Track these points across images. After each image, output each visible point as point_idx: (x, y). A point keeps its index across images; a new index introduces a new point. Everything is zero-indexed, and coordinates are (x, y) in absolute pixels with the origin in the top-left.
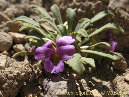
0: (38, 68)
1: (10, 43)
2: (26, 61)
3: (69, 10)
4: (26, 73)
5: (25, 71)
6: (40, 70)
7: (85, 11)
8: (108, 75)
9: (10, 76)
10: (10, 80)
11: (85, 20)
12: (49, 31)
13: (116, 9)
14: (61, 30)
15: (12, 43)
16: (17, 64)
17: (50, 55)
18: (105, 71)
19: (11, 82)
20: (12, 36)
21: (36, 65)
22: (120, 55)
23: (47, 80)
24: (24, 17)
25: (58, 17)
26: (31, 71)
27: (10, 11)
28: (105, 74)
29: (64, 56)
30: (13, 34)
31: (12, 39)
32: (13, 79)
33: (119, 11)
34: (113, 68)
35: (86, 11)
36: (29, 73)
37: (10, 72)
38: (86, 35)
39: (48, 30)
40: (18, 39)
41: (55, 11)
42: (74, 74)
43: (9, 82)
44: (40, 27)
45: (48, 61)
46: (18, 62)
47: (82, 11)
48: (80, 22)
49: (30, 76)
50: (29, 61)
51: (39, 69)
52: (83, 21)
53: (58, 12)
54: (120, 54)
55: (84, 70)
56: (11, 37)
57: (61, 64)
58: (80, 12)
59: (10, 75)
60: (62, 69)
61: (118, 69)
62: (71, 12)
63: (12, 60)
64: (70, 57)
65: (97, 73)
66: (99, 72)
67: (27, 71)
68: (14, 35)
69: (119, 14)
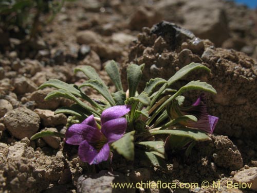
0: (78, 165)
1: (35, 125)
2: (60, 154)
3: (132, 67)
4: (54, 169)
5: (53, 165)
6: (80, 168)
7: (162, 68)
8: (205, 175)
9: (23, 167)
10: (22, 173)
11: (156, 81)
12: (95, 103)
13: (216, 61)
14: (118, 99)
15: (38, 126)
16: (44, 160)
17: (92, 136)
18: (199, 169)
19: (23, 175)
21: (75, 160)
22: (226, 138)
23: (84, 176)
24: (55, 81)
26: (63, 165)
27: (41, 76)
28: (198, 174)
29: (111, 136)
30: (40, 111)
31: (39, 119)
32: (28, 172)
33: (223, 63)
34: (215, 164)
36: (59, 169)
37: (24, 161)
38: (147, 100)
39: (96, 101)
40: (50, 119)
41: (112, 72)
42: (137, 172)
43: (21, 175)
44: (80, 95)
45: (84, 145)
46: (46, 156)
47: (158, 69)
48: (149, 85)
49: (60, 174)
50: (64, 155)
51: (80, 166)
52: (152, 82)
53: (116, 72)
56: (38, 115)
57: (106, 148)
59: (23, 165)
60: (106, 156)
61: (225, 166)
63: (37, 153)
64: (119, 136)
65: (182, 173)
66: (187, 172)
67: (56, 166)
68: (42, 112)
69: (224, 68)
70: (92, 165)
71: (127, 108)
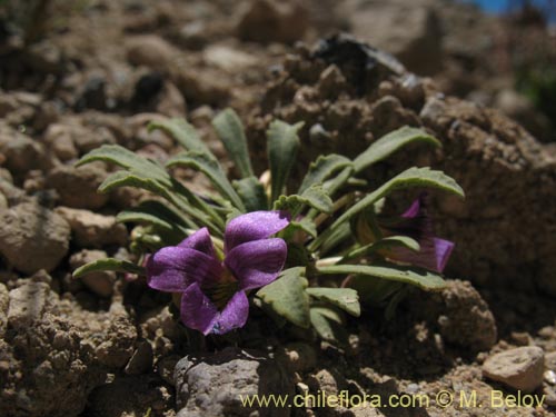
0: (159, 333)
1: (61, 243)
2: (117, 307)
3: (276, 129)
4: (115, 341)
5: (114, 334)
6: (166, 340)
7: (335, 133)
8: (424, 361)
9: (61, 337)
10: (59, 350)
11: (331, 161)
12: (201, 201)
13: (448, 125)
14: (248, 196)
15: (66, 246)
16: (83, 320)
17: (204, 274)
18: (411, 346)
19: (62, 356)
20: (68, 220)
21: (154, 322)
22: (468, 286)
24: (115, 150)
25: (240, 154)
26: (136, 334)
27: (61, 134)
28: (410, 358)
29: (250, 274)
30: (71, 213)
31: (67, 231)
32: (71, 350)
33: (463, 131)
34: (444, 339)
35: (341, 132)
36: (125, 342)
37: (61, 324)
38: (326, 203)
39: (201, 198)
40: (92, 231)
41: (228, 134)
42: (290, 351)
43: (57, 356)
44: (169, 183)
45: (192, 294)
47: (328, 134)
48: (315, 170)
49: (128, 353)
50: (128, 310)
51: (164, 336)
52: (323, 163)
53: (237, 136)
54: (466, 283)
55: (329, 341)
56: (65, 223)
57: (239, 301)
58: (320, 134)
59: (60, 333)
60: (240, 318)
61: (461, 342)
62: (285, 133)
63: (65, 306)
64: (268, 276)
65: (378, 355)
66: (388, 352)
67: (120, 335)
68: (75, 215)
69: (464, 141)
70: (209, 335)
71: (282, 217)
